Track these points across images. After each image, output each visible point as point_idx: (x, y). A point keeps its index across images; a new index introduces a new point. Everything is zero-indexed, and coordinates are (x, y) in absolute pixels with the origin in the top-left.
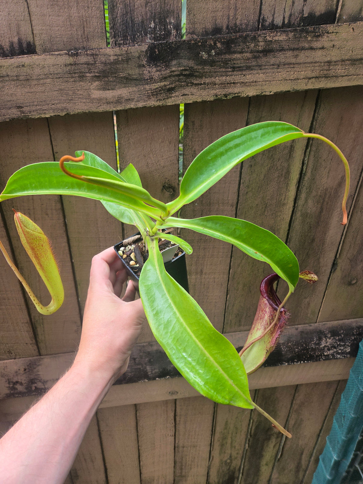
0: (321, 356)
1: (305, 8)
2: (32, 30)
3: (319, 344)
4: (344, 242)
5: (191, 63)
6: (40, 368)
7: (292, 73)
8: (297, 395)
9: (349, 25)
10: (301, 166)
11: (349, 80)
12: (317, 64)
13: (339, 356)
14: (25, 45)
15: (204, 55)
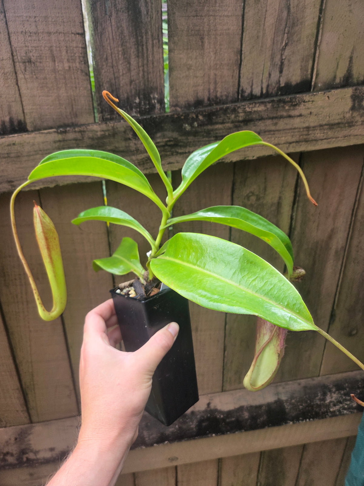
0: (327, 412)
1: (281, 79)
2: (23, 110)
3: (324, 400)
4: (340, 293)
5: (175, 135)
6: (31, 437)
7: (273, 139)
8: (305, 453)
9: (324, 94)
10: (289, 221)
11: (329, 143)
12: (296, 130)
13: (345, 412)
14: (16, 123)
15: (187, 127)
